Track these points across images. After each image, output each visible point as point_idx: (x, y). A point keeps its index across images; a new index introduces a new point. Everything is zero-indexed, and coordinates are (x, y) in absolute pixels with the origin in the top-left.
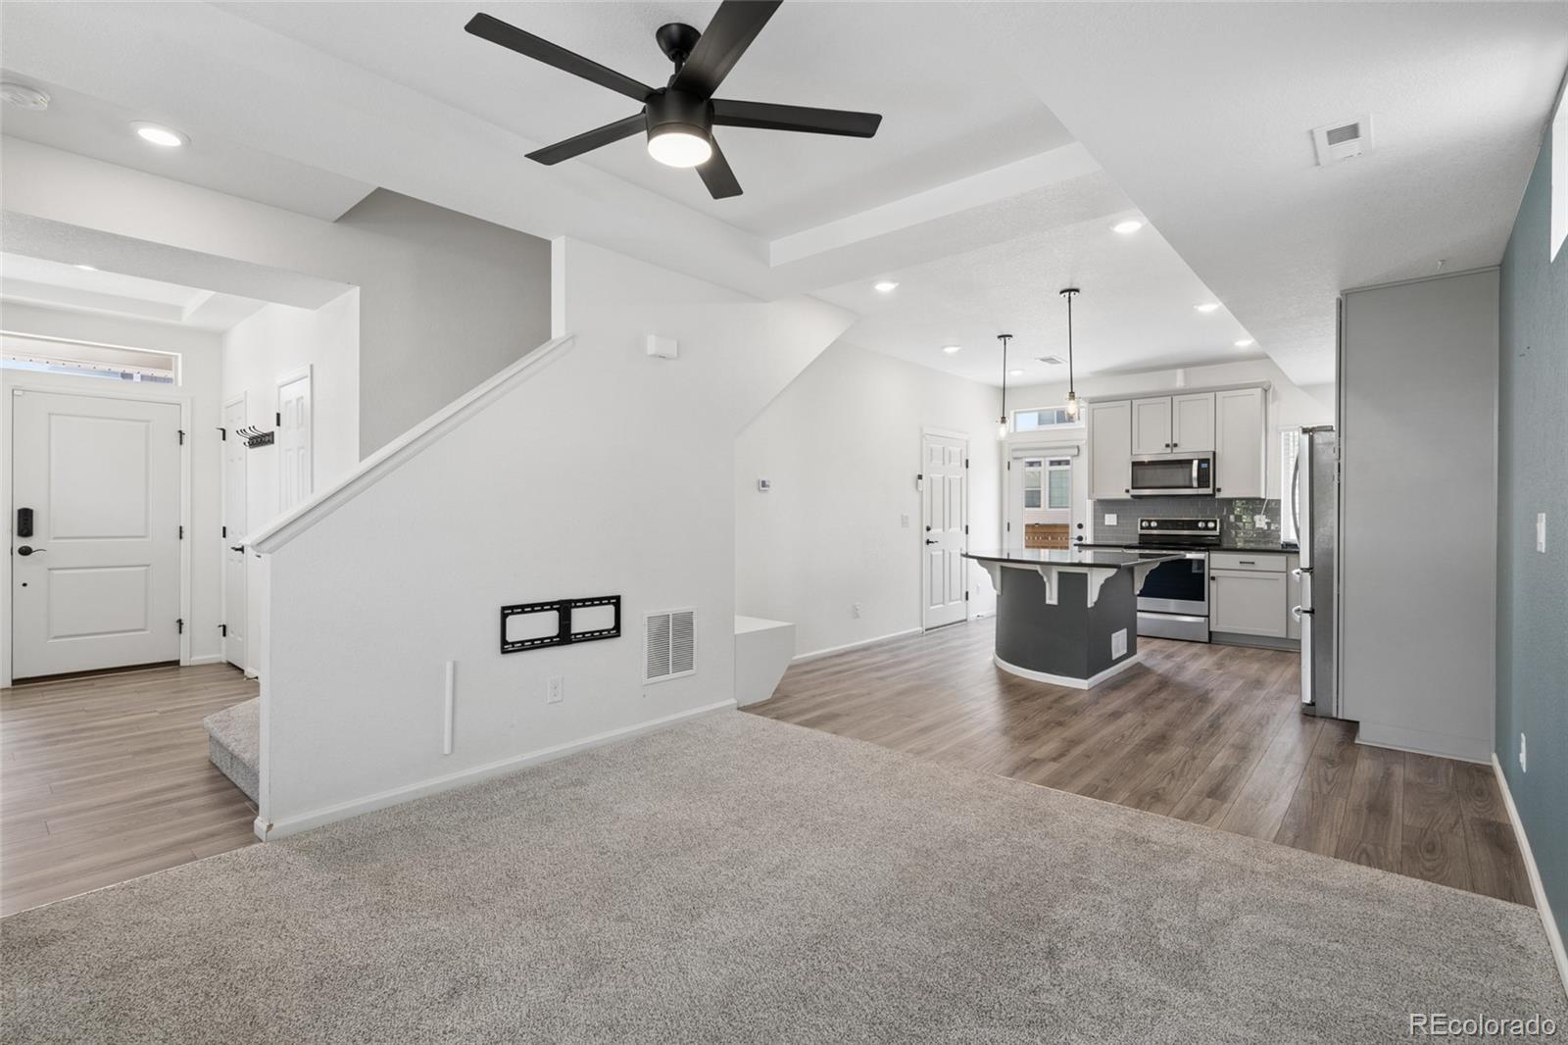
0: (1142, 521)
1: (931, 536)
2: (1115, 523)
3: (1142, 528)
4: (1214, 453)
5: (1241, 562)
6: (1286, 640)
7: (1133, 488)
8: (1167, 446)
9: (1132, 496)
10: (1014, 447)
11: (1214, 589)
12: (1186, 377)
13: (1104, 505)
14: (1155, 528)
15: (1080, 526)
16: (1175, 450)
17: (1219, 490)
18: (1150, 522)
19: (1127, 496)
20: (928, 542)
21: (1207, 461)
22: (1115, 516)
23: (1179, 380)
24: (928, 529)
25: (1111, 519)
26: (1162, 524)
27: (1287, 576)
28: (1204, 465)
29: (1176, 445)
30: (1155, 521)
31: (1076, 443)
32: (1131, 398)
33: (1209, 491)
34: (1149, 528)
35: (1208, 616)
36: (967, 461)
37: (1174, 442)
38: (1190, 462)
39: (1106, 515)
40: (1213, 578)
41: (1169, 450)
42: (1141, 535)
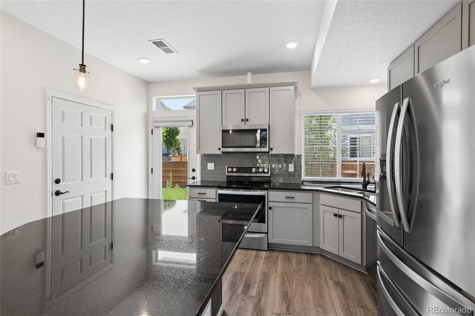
0: (228, 168)
1: (60, 187)
2: (213, 169)
3: (228, 172)
4: (269, 126)
5: (286, 197)
6: (313, 247)
7: (223, 147)
8: (243, 120)
9: (222, 152)
10: (155, 120)
11: (270, 215)
12: (252, 79)
13: (207, 158)
14: (236, 172)
15: (194, 170)
16: (247, 123)
17: (272, 149)
18: (232, 168)
19: (220, 152)
20: (58, 193)
21: (265, 130)
22: (213, 164)
23: (249, 79)
24: (58, 181)
25: (211, 166)
26: (239, 170)
27: (312, 205)
28: (264, 133)
29: (247, 120)
30: (236, 167)
31: (191, 119)
32: (222, 89)
33: (266, 150)
34: (232, 172)
35: (267, 233)
36: (112, 126)
37: (246, 118)
38: (255, 131)
39: (208, 163)
40: (270, 208)
41: (243, 123)
42: (227, 176)
